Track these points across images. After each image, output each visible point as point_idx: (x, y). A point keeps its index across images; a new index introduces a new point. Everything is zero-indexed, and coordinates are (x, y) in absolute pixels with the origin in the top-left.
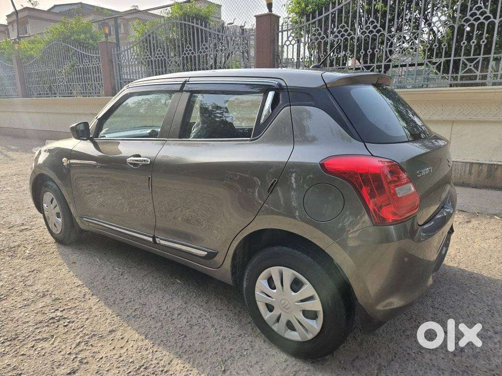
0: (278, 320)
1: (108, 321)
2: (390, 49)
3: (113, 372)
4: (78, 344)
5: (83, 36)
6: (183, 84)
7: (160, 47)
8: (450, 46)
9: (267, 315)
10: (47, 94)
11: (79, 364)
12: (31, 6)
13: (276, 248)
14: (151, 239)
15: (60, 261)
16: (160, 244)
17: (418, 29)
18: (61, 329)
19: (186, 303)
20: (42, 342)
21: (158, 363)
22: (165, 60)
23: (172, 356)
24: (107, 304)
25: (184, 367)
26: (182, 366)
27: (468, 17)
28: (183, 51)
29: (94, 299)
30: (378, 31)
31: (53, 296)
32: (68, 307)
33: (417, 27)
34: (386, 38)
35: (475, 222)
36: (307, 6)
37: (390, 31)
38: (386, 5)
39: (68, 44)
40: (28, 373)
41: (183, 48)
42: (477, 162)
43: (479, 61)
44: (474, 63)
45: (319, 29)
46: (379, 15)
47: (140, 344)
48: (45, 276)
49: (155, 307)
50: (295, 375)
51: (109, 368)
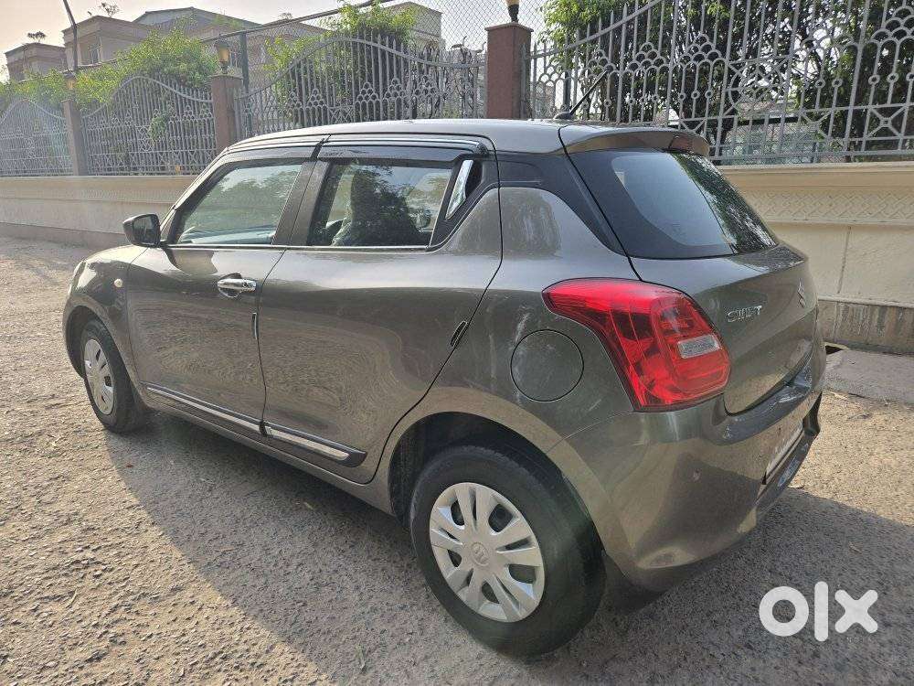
0: (468, 580)
1: (173, 571)
2: (734, 89)
3: (167, 661)
4: (114, 610)
5: (183, 66)
6: (318, 147)
7: (318, 87)
8: (847, 83)
9: (449, 572)
10: (122, 169)
11: (110, 644)
12: (106, 15)
13: (466, 449)
14: (256, 428)
15: (106, 462)
16: (271, 437)
17: (788, 53)
18: (89, 582)
19: (315, 545)
20: (51, 603)
21: (247, 650)
22: (325, 109)
23: (274, 639)
24: (176, 541)
25: (292, 659)
26: (291, 656)
27: (883, 29)
28: (357, 94)
29: (154, 532)
30: (713, 57)
31: (84, 523)
32: (106, 544)
33: (786, 49)
34: (726, 69)
35: (879, 418)
36: (581, 9)
37: (735, 57)
38: (727, 9)
39: (158, 80)
40: (19, 655)
41: (357, 87)
42: (894, 304)
43: (902, 114)
44: (892, 117)
45: (603, 52)
46: (715, 27)
47: (221, 614)
48: (77, 487)
49: (258, 549)
50: (493, 683)
51: (160, 654)
